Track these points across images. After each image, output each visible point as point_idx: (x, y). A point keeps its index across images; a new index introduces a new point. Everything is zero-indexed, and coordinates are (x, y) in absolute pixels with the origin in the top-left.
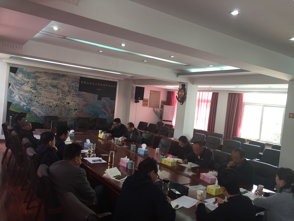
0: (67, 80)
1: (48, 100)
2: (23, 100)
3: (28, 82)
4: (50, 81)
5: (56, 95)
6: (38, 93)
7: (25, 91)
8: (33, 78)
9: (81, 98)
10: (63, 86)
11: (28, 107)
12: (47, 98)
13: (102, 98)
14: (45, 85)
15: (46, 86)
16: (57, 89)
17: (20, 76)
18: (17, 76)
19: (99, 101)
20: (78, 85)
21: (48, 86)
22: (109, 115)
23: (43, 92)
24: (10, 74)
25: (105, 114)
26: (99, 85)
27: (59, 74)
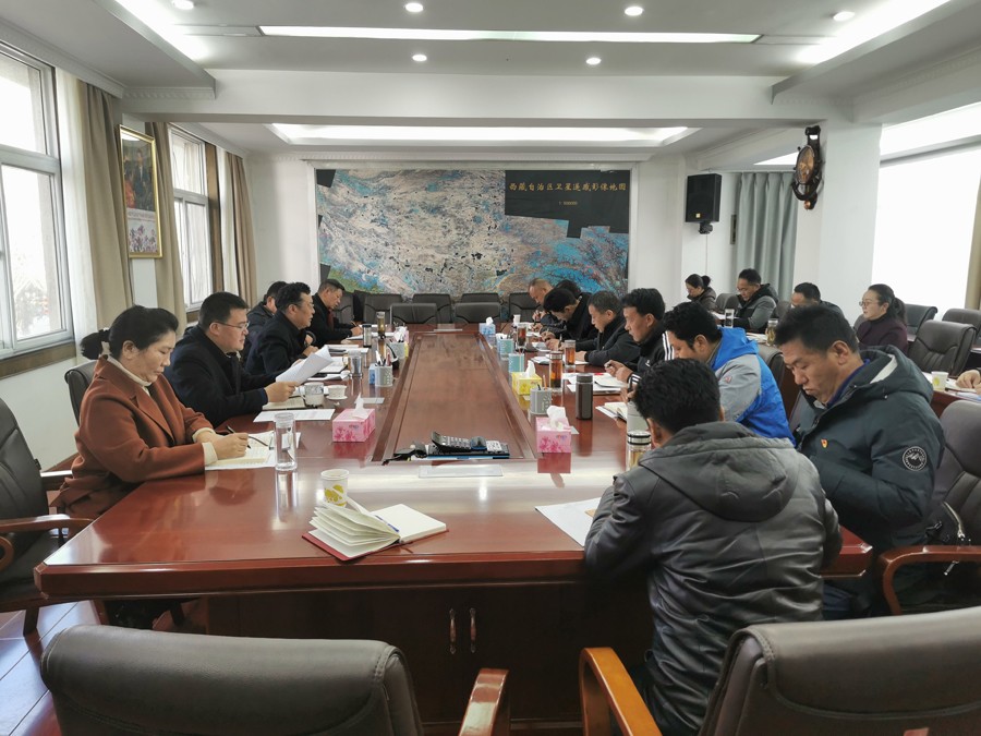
0: (466, 185)
1: (420, 251)
2: (356, 256)
3: (365, 205)
4: (419, 196)
5: (441, 234)
6: (392, 234)
7: (360, 233)
8: (374, 194)
9: (515, 235)
10: (459, 206)
11: (371, 274)
12: (417, 246)
13: (584, 230)
14: (408, 210)
15: (411, 212)
16: (440, 216)
17: (341, 192)
18: (334, 192)
19: (574, 240)
20: (501, 198)
21: (416, 211)
22: (612, 284)
23: (404, 230)
24: (317, 189)
25: (597, 279)
26: (568, 188)
27: (443, 171)
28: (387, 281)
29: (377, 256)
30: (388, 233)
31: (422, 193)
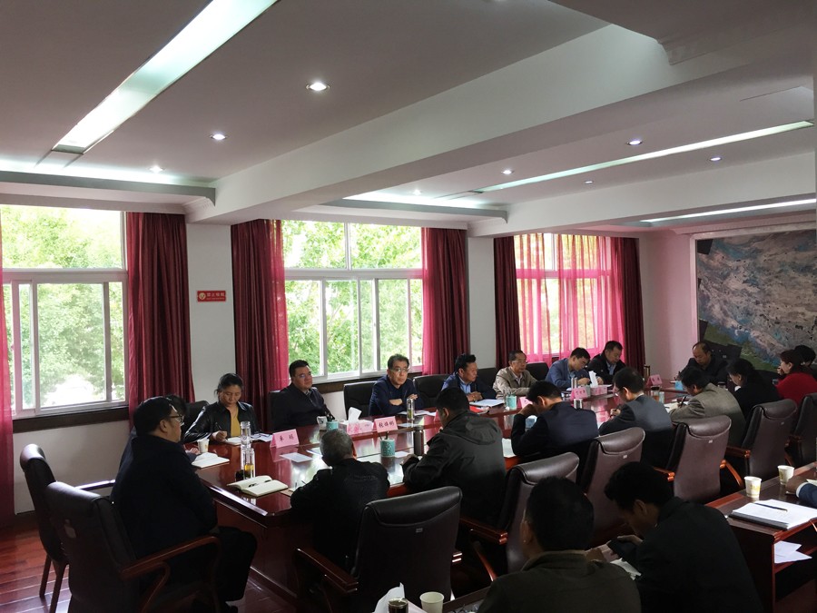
1: (789, 309)
2: (729, 313)
3: (738, 268)
4: (789, 257)
6: (762, 294)
7: (733, 293)
8: (746, 257)
11: (743, 330)
12: (786, 304)
14: (778, 269)
15: (781, 272)
16: (809, 275)
17: (718, 258)
18: (712, 259)
21: (786, 271)
23: (776, 290)
24: (697, 257)
28: (758, 337)
29: (748, 314)
30: (759, 292)
31: (791, 254)
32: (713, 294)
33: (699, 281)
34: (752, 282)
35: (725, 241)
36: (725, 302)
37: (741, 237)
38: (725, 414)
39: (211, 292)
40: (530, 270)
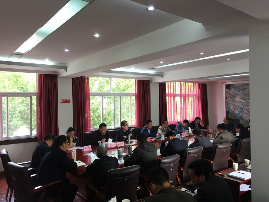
2: (236, 109)
3: (239, 94)
6: (247, 102)
7: (237, 102)
8: (241, 91)
11: (240, 114)
17: (232, 90)
18: (230, 91)
24: (226, 90)
28: (245, 117)
29: (242, 109)
30: (245, 102)
32: (231, 102)
33: (226, 98)
34: (243, 99)
35: (235, 85)
36: (235, 105)
37: (239, 84)
38: (230, 142)
39: (65, 100)
40: (171, 93)
